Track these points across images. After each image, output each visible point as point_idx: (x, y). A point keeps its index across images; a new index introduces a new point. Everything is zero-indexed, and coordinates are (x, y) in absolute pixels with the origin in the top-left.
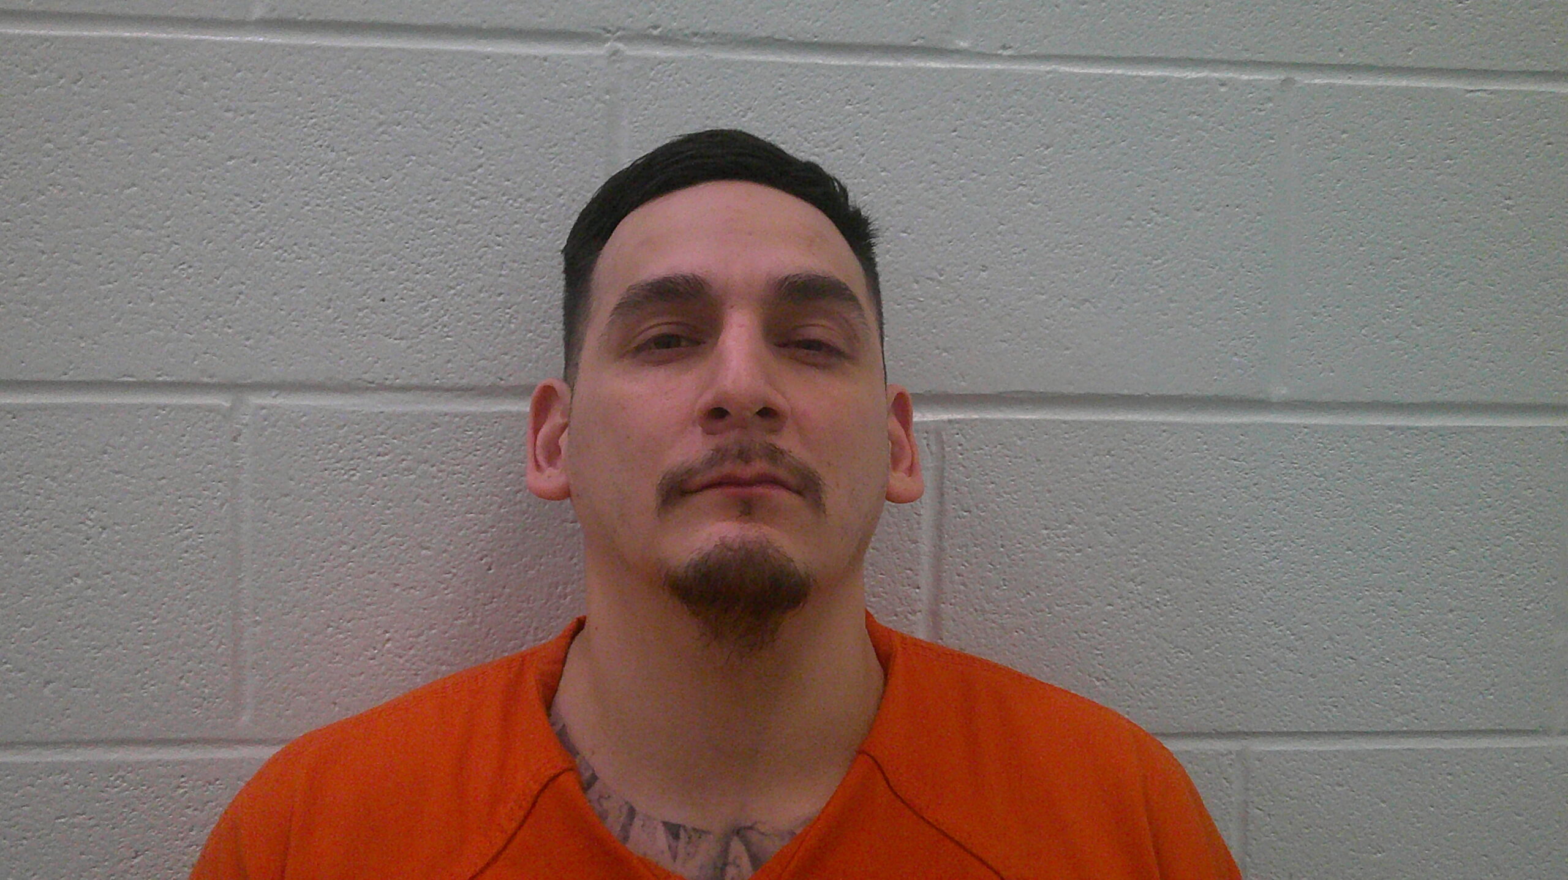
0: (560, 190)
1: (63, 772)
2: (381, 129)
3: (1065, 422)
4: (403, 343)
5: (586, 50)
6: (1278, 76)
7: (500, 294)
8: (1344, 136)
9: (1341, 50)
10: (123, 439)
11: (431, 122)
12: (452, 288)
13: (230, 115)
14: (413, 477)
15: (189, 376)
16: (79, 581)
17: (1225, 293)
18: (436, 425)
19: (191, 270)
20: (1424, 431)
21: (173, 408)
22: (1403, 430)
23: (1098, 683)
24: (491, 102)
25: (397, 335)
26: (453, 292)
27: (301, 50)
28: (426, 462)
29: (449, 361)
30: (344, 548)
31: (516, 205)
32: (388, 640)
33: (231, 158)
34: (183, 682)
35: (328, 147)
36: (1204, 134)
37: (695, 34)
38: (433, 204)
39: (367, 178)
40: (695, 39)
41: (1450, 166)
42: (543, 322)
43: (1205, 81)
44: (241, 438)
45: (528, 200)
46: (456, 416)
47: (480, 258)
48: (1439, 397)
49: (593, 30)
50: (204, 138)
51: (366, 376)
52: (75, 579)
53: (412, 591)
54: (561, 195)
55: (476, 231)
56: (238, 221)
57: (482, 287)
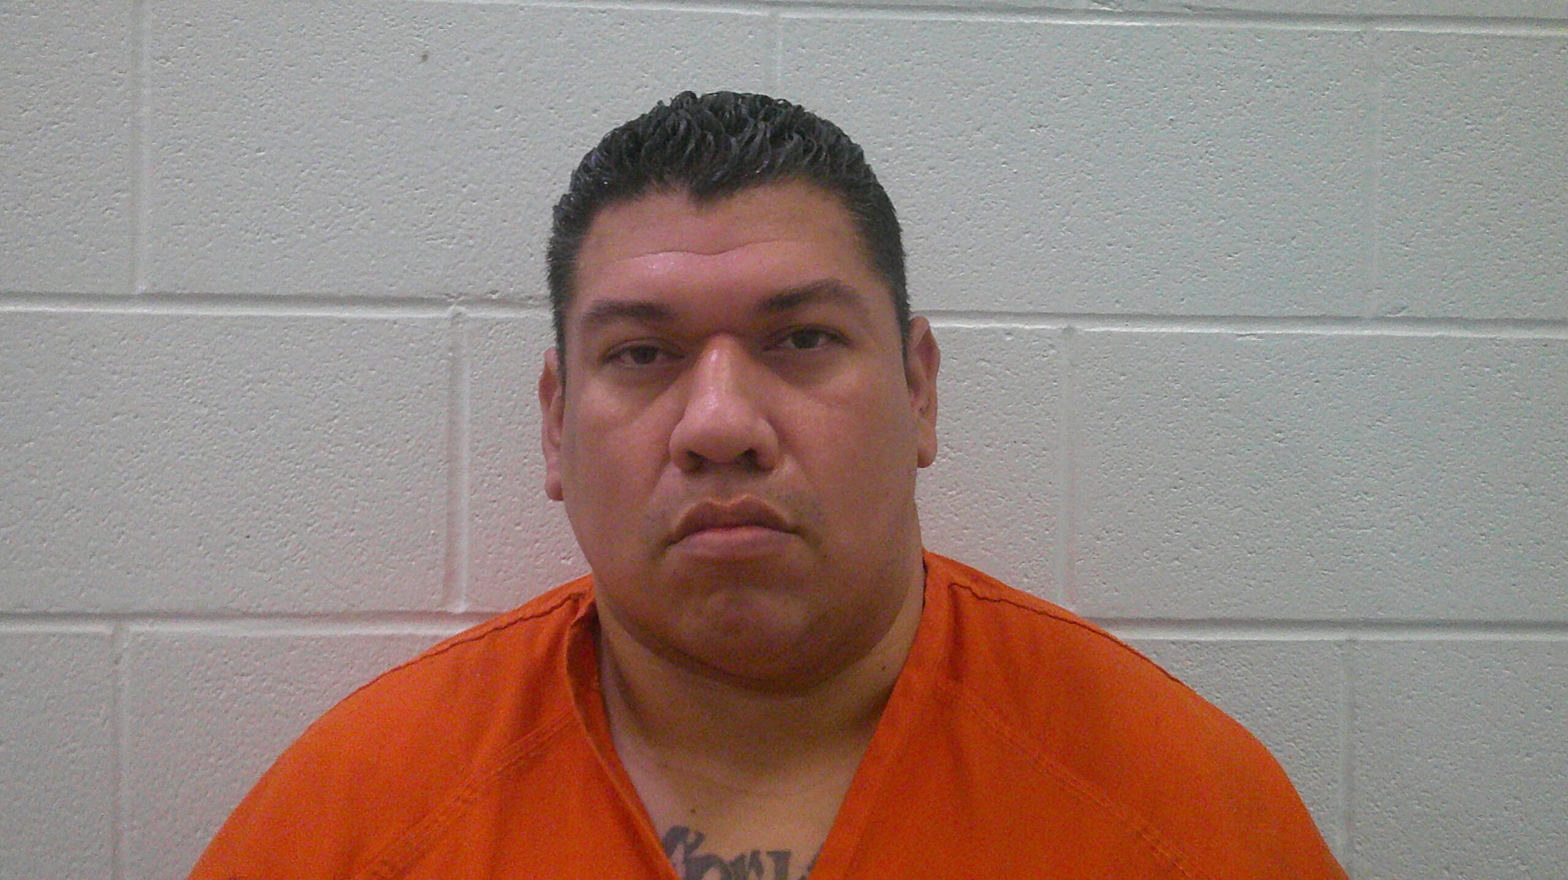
0: (408, 437)
2: (247, 387)
4: (266, 575)
5: (432, 314)
6: (1061, 325)
7: (352, 530)
8: (1122, 378)
9: (1117, 302)
10: (18, 664)
11: (292, 380)
12: (309, 525)
13: (116, 377)
14: (273, 695)
15: (78, 607)
17: (1013, 521)
18: (293, 648)
19: (79, 514)
21: (62, 635)
22: (1184, 644)
24: (347, 360)
25: (259, 568)
26: (310, 529)
27: (178, 319)
28: (286, 681)
29: (306, 591)
30: (212, 760)
31: (368, 450)
33: (116, 415)
35: (201, 403)
36: (991, 378)
37: (530, 298)
38: (293, 451)
39: (235, 430)
40: (530, 302)
41: (1222, 404)
42: (392, 554)
43: (993, 331)
44: (121, 663)
45: (379, 446)
46: (312, 640)
47: (335, 498)
48: (1218, 614)
49: (437, 296)
50: (93, 397)
51: (234, 605)
54: (408, 441)
55: (332, 474)
56: (121, 470)
57: (337, 523)
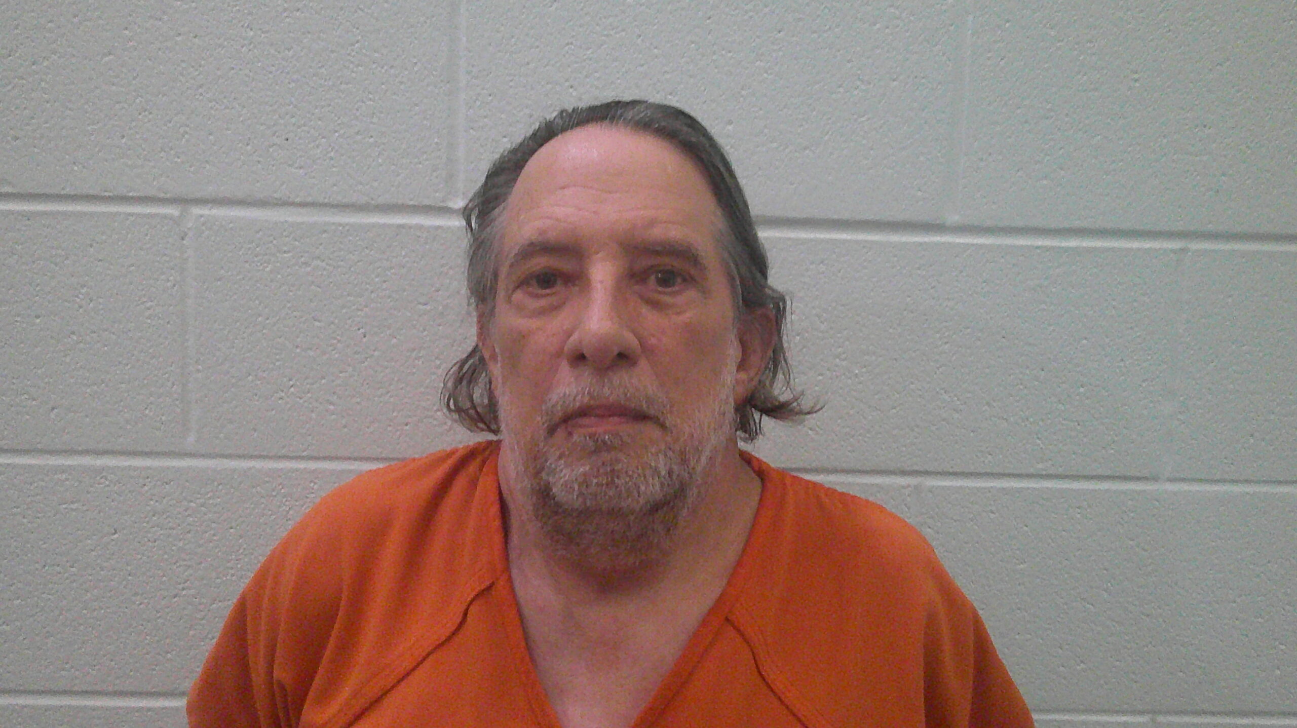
0: (416, 60)
1: (63, 472)
2: (285, 14)
3: (790, 239)
4: (301, 171)
7: (371, 137)
8: (1007, 25)
10: (104, 237)
12: (336, 131)
14: (309, 269)
15: (151, 192)
16: (75, 338)
18: (325, 231)
19: (151, 116)
20: (1066, 250)
21: (138, 215)
22: (1047, 249)
23: (810, 432)
25: (296, 165)
26: (337, 134)
28: (318, 258)
29: (335, 185)
30: (261, 319)
31: (383, 70)
32: (292, 386)
33: (179, 34)
34: (147, 412)
35: (248, 27)
38: (323, 70)
39: (276, 50)
42: (403, 158)
44: (187, 239)
45: (392, 67)
46: (340, 225)
47: (357, 110)
48: (1077, 224)
51: (276, 195)
52: (72, 336)
53: (309, 351)
54: (416, 64)
55: (354, 90)
56: (184, 80)
57: (359, 131)
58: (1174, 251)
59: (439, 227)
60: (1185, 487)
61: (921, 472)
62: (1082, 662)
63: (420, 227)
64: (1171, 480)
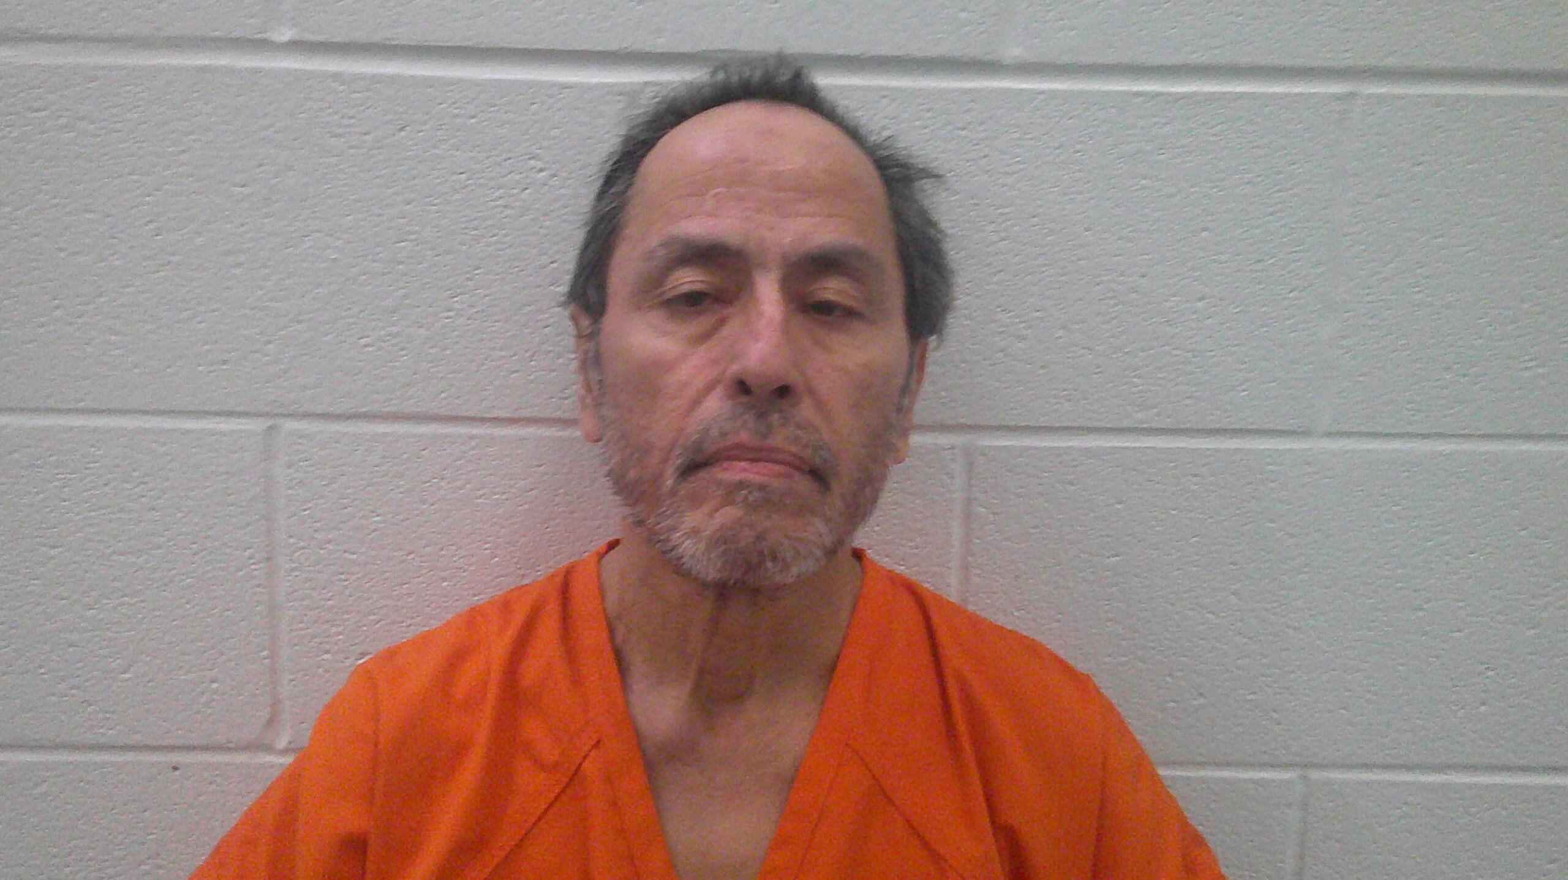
58: (1338, 98)
59: (256, 71)
60: (1351, 444)
61: (970, 427)
62: (1201, 694)
63: (231, 71)
64: (1329, 435)
